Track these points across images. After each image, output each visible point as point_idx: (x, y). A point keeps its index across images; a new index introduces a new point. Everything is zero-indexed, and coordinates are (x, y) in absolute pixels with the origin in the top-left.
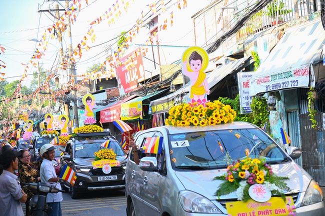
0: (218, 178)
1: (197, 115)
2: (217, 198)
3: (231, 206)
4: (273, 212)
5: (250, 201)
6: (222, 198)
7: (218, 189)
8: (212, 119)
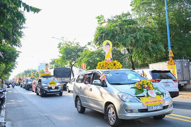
0: (132, 88)
1: (111, 65)
2: (136, 96)
3: (142, 99)
4: (158, 101)
5: (149, 97)
6: (138, 95)
7: (135, 92)
8: (116, 67)
